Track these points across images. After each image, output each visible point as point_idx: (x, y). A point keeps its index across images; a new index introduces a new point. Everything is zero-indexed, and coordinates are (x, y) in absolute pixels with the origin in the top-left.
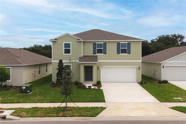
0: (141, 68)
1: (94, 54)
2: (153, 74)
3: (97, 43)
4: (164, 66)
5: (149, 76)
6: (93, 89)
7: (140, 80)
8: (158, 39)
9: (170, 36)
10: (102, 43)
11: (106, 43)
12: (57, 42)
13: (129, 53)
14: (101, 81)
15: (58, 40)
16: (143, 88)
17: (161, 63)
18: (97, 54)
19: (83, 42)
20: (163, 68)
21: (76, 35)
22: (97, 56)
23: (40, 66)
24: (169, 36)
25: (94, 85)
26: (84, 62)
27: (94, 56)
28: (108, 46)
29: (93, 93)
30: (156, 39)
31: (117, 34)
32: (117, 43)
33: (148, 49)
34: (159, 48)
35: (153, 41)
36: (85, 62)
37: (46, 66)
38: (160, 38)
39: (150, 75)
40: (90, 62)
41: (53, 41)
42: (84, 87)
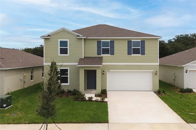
0: (158, 73)
1: (98, 54)
2: (173, 80)
3: (102, 41)
4: (187, 70)
5: (168, 82)
6: (95, 101)
7: (157, 88)
8: (176, 38)
9: (190, 36)
10: (109, 41)
11: (114, 41)
12: (50, 39)
13: (143, 53)
14: (107, 90)
15: (51, 36)
16: (161, 100)
17: (183, 67)
18: (102, 55)
19: (84, 39)
20: (186, 72)
21: (77, 31)
22: (102, 58)
23: (33, 70)
24: (188, 35)
25: (98, 95)
26: (84, 65)
27: (98, 57)
28: (117, 45)
29: (94, 108)
30: (174, 39)
31: (128, 30)
32: (128, 41)
33: (165, 49)
34: (178, 49)
35: (170, 41)
36: (86, 65)
37: (42, 69)
38: (178, 37)
39: (170, 80)
40: (93, 65)
41: (45, 38)
42: (83, 99)
